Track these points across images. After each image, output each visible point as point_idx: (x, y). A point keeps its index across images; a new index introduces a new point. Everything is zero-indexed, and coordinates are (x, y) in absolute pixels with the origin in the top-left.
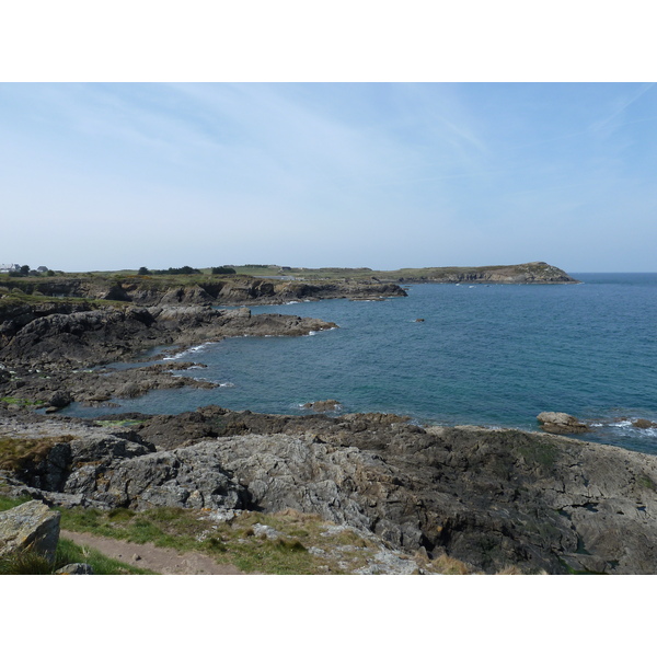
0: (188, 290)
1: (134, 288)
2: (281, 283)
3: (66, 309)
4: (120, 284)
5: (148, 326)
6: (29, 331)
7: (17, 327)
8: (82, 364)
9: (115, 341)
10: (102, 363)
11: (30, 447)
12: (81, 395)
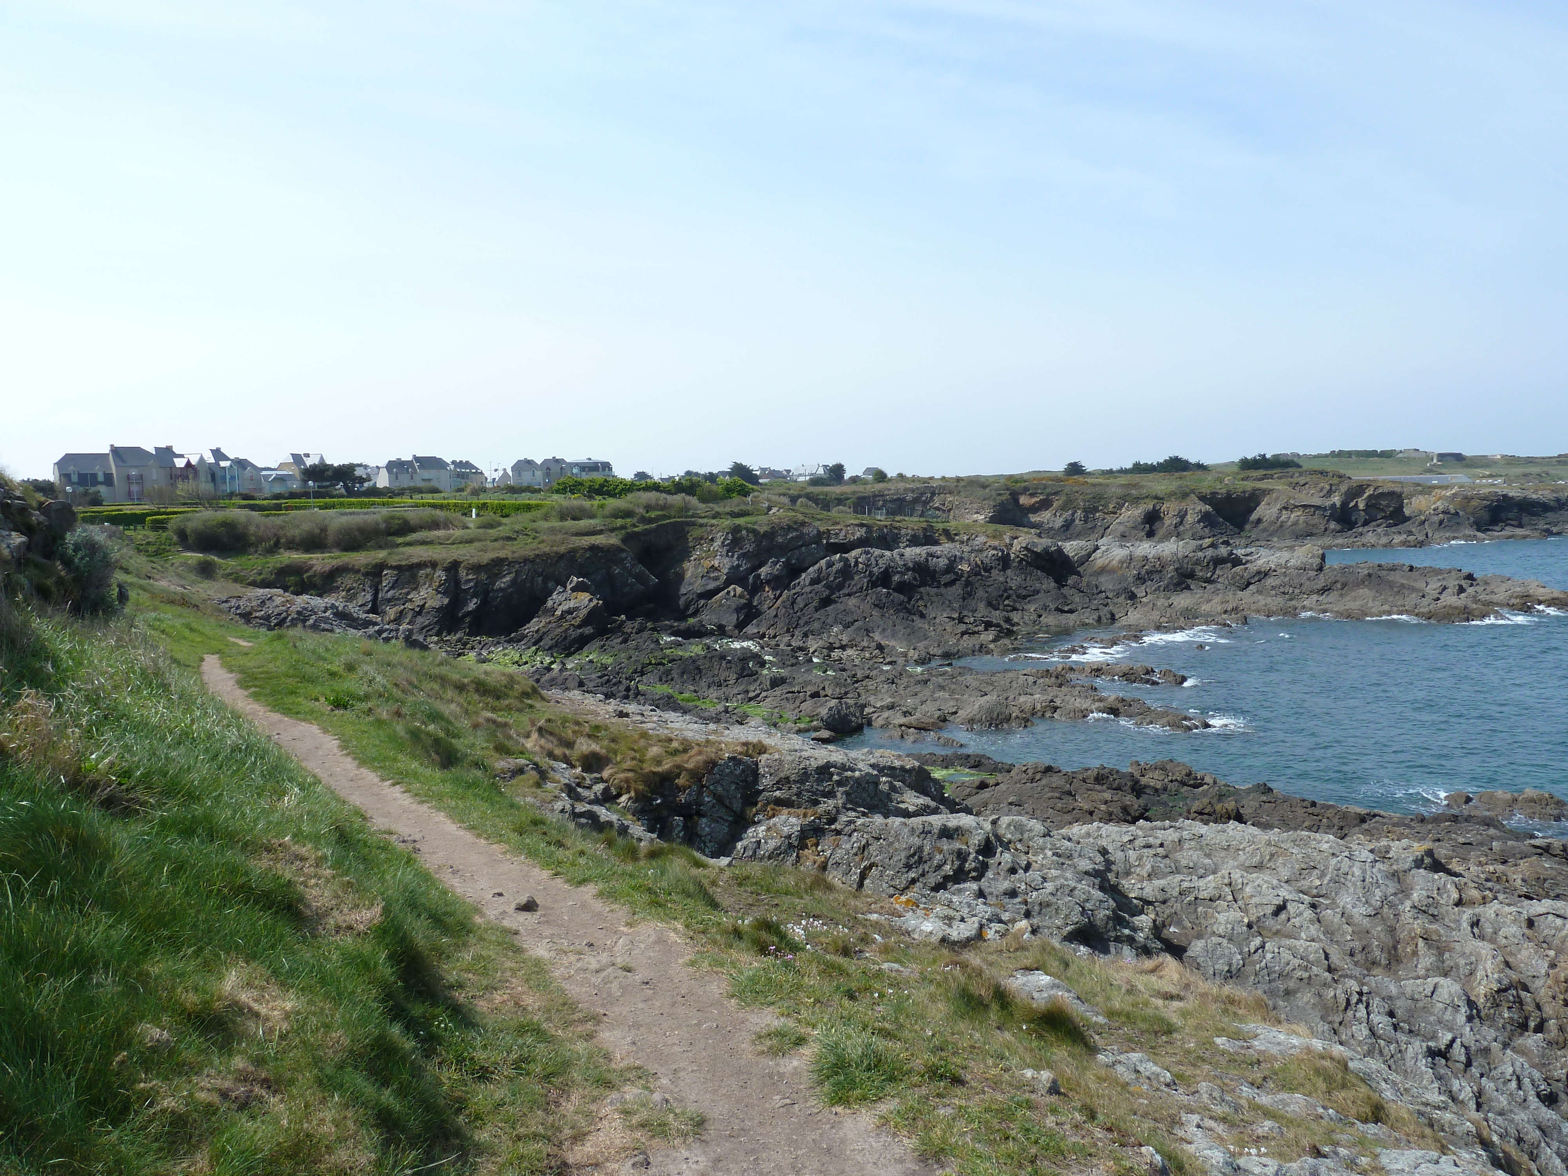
0: (1170, 509)
1: (1045, 504)
2: (1428, 490)
3: (888, 541)
4: (1015, 496)
5: (1060, 582)
6: (814, 582)
7: (794, 571)
8: (905, 655)
9: (982, 611)
10: (947, 655)
11: (676, 752)
12: (886, 714)
